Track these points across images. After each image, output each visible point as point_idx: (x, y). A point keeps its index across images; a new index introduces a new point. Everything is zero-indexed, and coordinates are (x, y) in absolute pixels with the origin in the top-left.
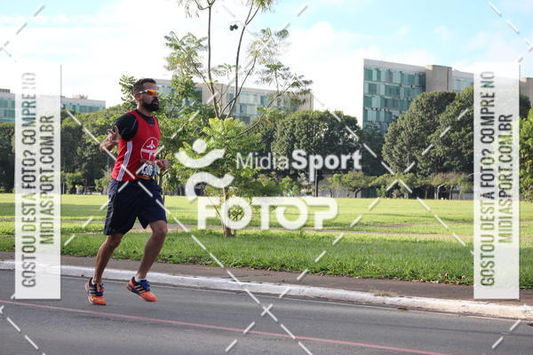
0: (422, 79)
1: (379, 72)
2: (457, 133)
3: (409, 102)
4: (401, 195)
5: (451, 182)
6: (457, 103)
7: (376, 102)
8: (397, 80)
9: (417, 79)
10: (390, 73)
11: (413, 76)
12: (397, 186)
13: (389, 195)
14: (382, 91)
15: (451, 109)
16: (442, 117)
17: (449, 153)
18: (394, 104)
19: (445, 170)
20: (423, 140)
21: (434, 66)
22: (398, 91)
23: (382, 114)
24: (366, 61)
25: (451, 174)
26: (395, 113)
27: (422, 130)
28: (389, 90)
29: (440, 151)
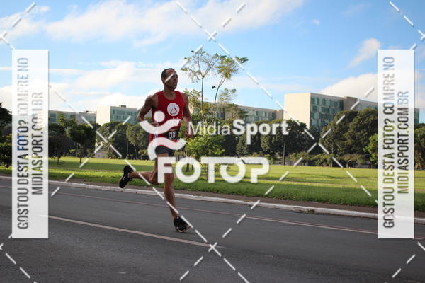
0: (341, 104)
1: (318, 100)
2: (359, 133)
3: (334, 116)
4: (328, 165)
5: (354, 159)
6: (359, 117)
7: (317, 116)
8: (328, 104)
9: (339, 104)
10: (324, 100)
11: (336, 103)
12: (325, 160)
13: (321, 164)
14: (320, 110)
15: (356, 120)
16: (351, 124)
17: (354, 144)
18: (326, 117)
19: (352, 152)
20: (341, 136)
21: (348, 97)
22: (328, 110)
23: (320, 122)
24: (312, 94)
25: (354, 154)
26: (327, 121)
27: (340, 131)
28: (324, 110)
29: (349, 142)
